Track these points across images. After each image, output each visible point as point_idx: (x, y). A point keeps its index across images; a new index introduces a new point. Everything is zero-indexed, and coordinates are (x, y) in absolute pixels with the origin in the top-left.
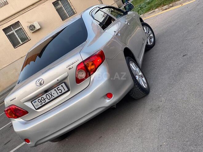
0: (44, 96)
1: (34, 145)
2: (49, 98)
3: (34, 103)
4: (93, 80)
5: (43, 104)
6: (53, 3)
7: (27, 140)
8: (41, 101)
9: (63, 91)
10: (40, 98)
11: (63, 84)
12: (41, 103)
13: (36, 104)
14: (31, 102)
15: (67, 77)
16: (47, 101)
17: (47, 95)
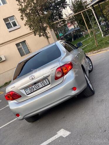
0: (33, 87)
1: (22, 118)
2: (36, 88)
3: (26, 90)
4: (66, 78)
5: (32, 91)
6: (16, 44)
7: (18, 115)
8: (31, 90)
9: (46, 84)
10: (31, 88)
11: (47, 80)
12: (31, 91)
13: (27, 91)
14: (25, 90)
15: (49, 75)
16: (35, 89)
17: (35, 86)
